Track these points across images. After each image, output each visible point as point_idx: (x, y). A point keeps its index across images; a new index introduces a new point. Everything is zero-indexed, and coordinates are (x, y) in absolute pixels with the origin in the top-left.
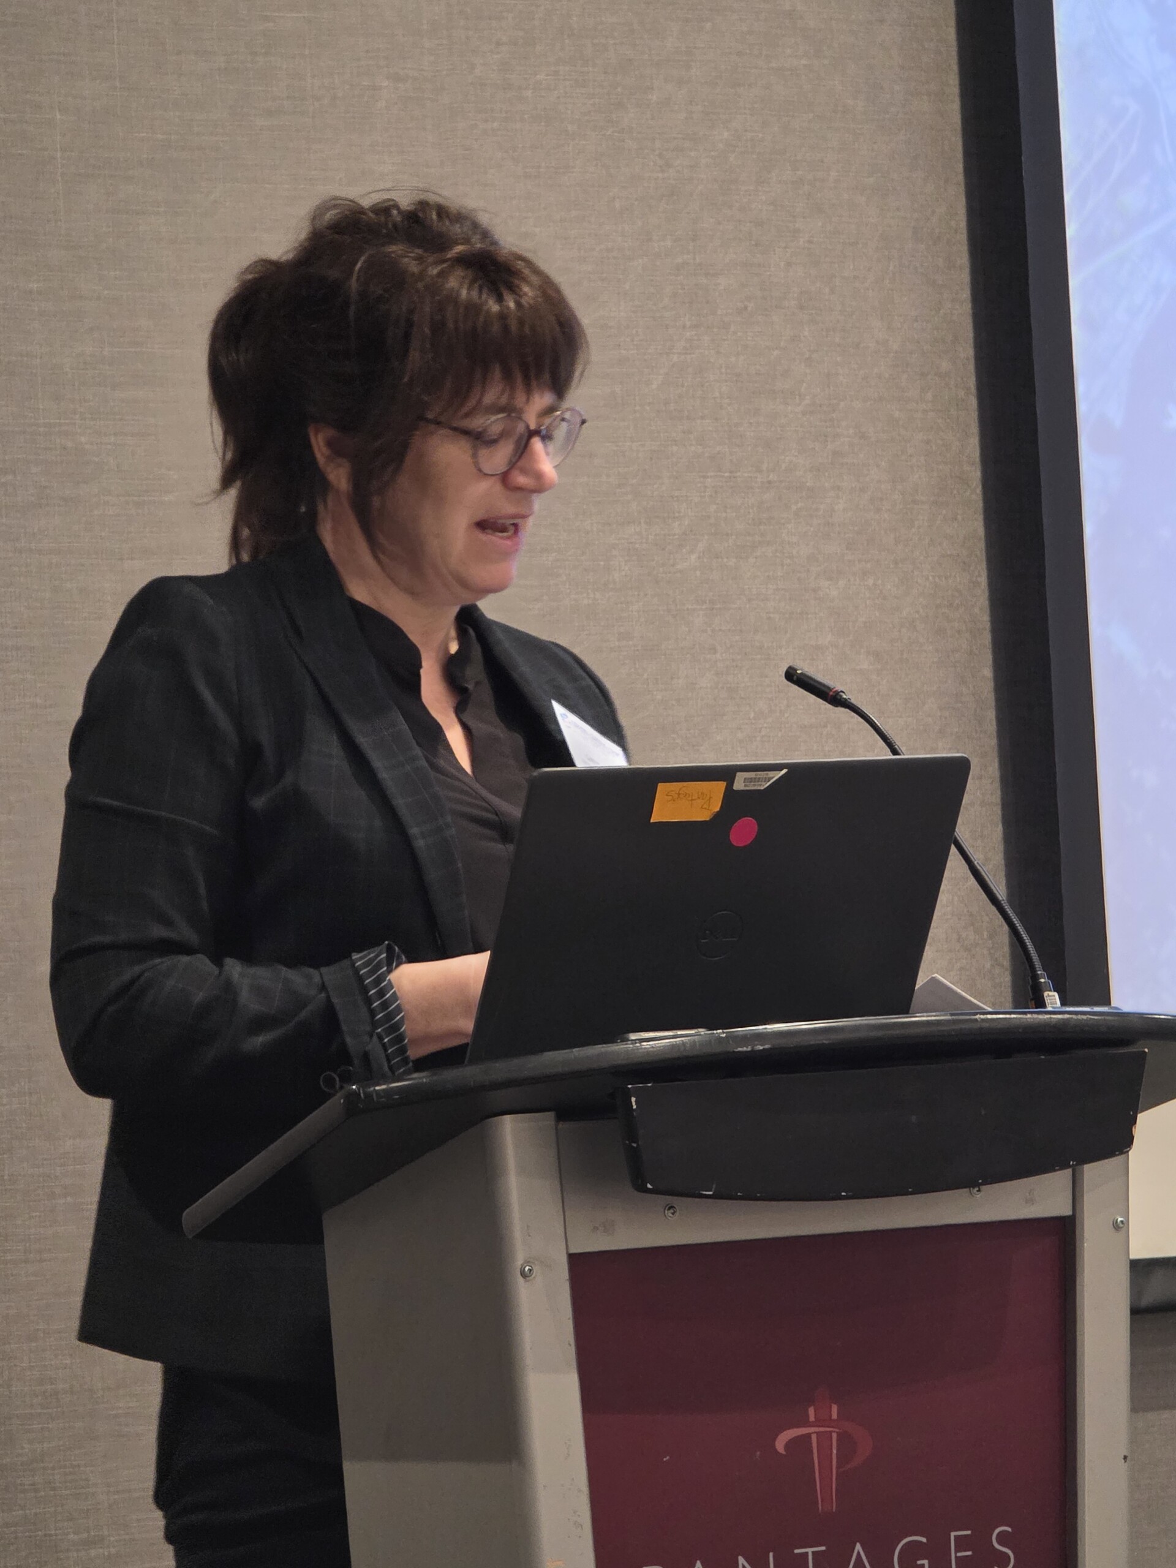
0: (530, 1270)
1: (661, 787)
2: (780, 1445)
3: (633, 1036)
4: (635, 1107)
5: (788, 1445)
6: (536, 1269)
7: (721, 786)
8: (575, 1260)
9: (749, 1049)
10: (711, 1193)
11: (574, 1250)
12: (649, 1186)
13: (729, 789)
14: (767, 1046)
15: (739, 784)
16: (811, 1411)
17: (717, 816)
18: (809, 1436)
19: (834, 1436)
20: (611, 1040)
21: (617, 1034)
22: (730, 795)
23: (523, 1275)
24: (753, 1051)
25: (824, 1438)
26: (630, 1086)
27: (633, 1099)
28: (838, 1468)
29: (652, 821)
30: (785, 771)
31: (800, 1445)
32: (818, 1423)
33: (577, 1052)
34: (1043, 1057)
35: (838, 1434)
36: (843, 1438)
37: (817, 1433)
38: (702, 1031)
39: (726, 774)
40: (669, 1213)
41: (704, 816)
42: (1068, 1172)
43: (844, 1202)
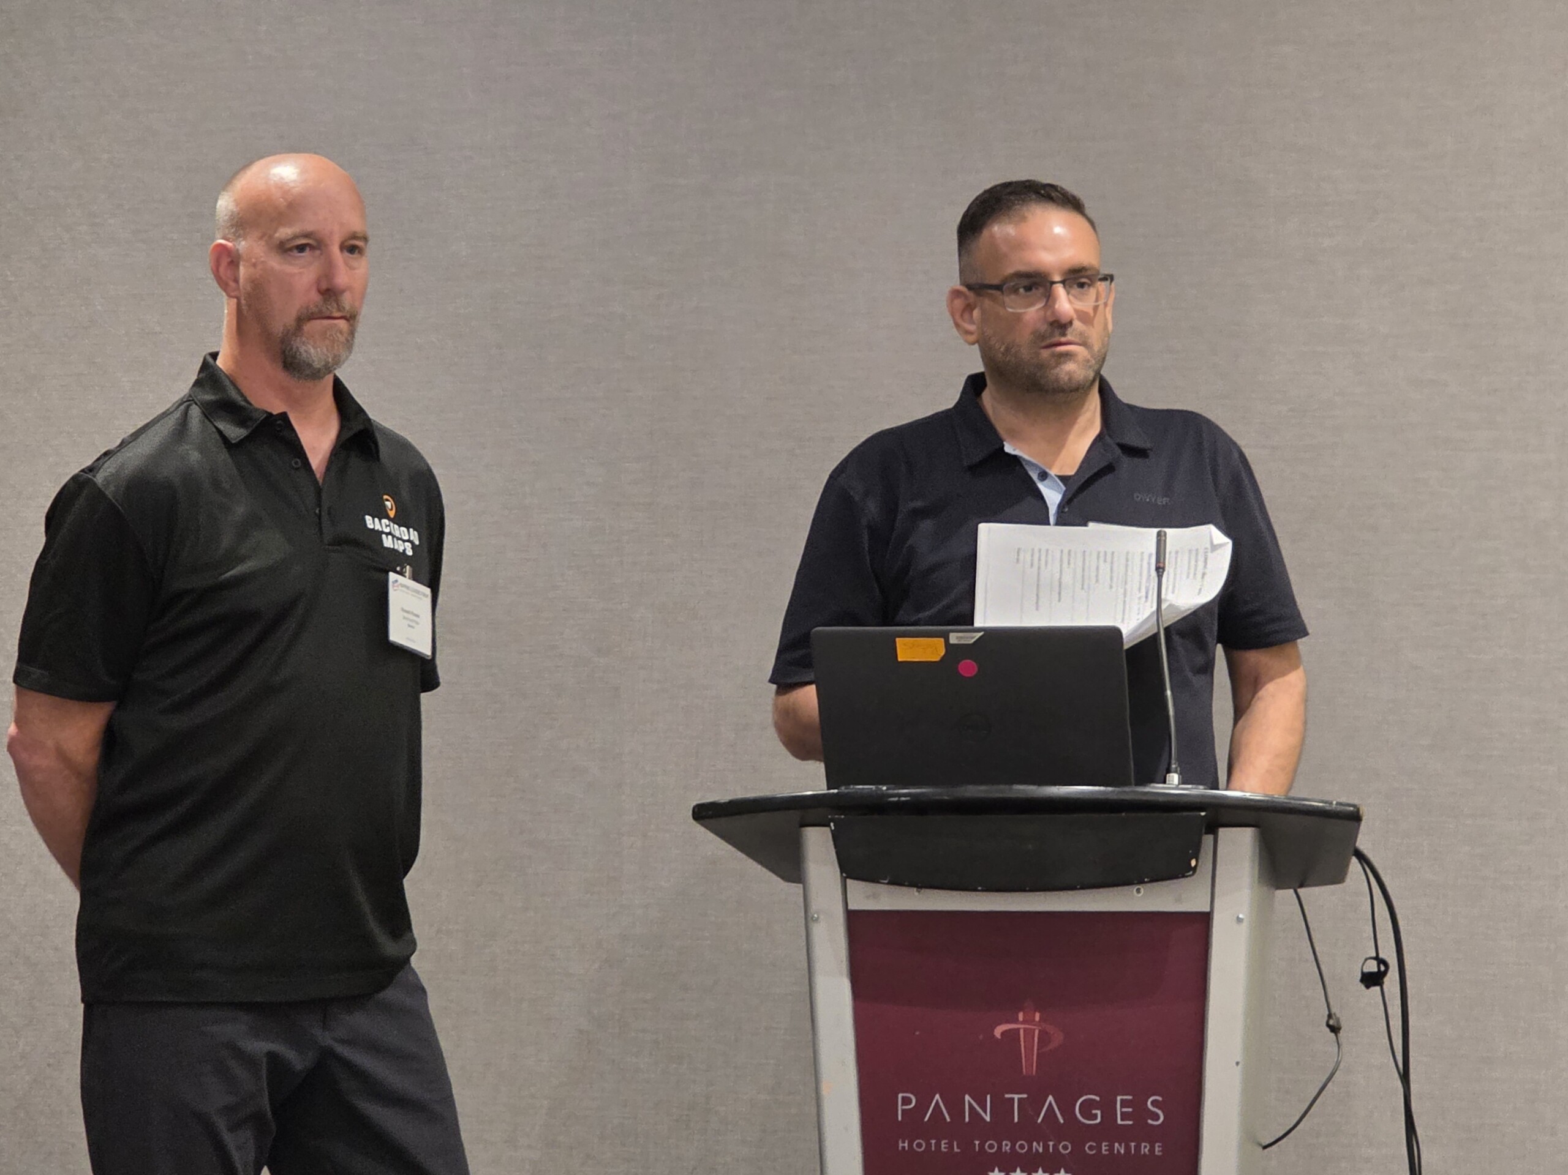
0: (817, 917)
2: (998, 1032)
4: (833, 828)
5: (1003, 1034)
6: (822, 917)
9: (896, 799)
11: (852, 907)
14: (908, 799)
15: (954, 639)
16: (1021, 1016)
17: (944, 659)
18: (1019, 1029)
19: (1037, 1032)
23: (814, 920)
24: (898, 801)
25: (1029, 1033)
26: (830, 817)
27: (833, 824)
28: (1038, 1050)
29: (899, 660)
31: (1011, 1036)
32: (1022, 1023)
35: (1040, 1031)
36: (1042, 1033)
37: (1024, 1028)
41: (937, 659)
43: (980, 893)
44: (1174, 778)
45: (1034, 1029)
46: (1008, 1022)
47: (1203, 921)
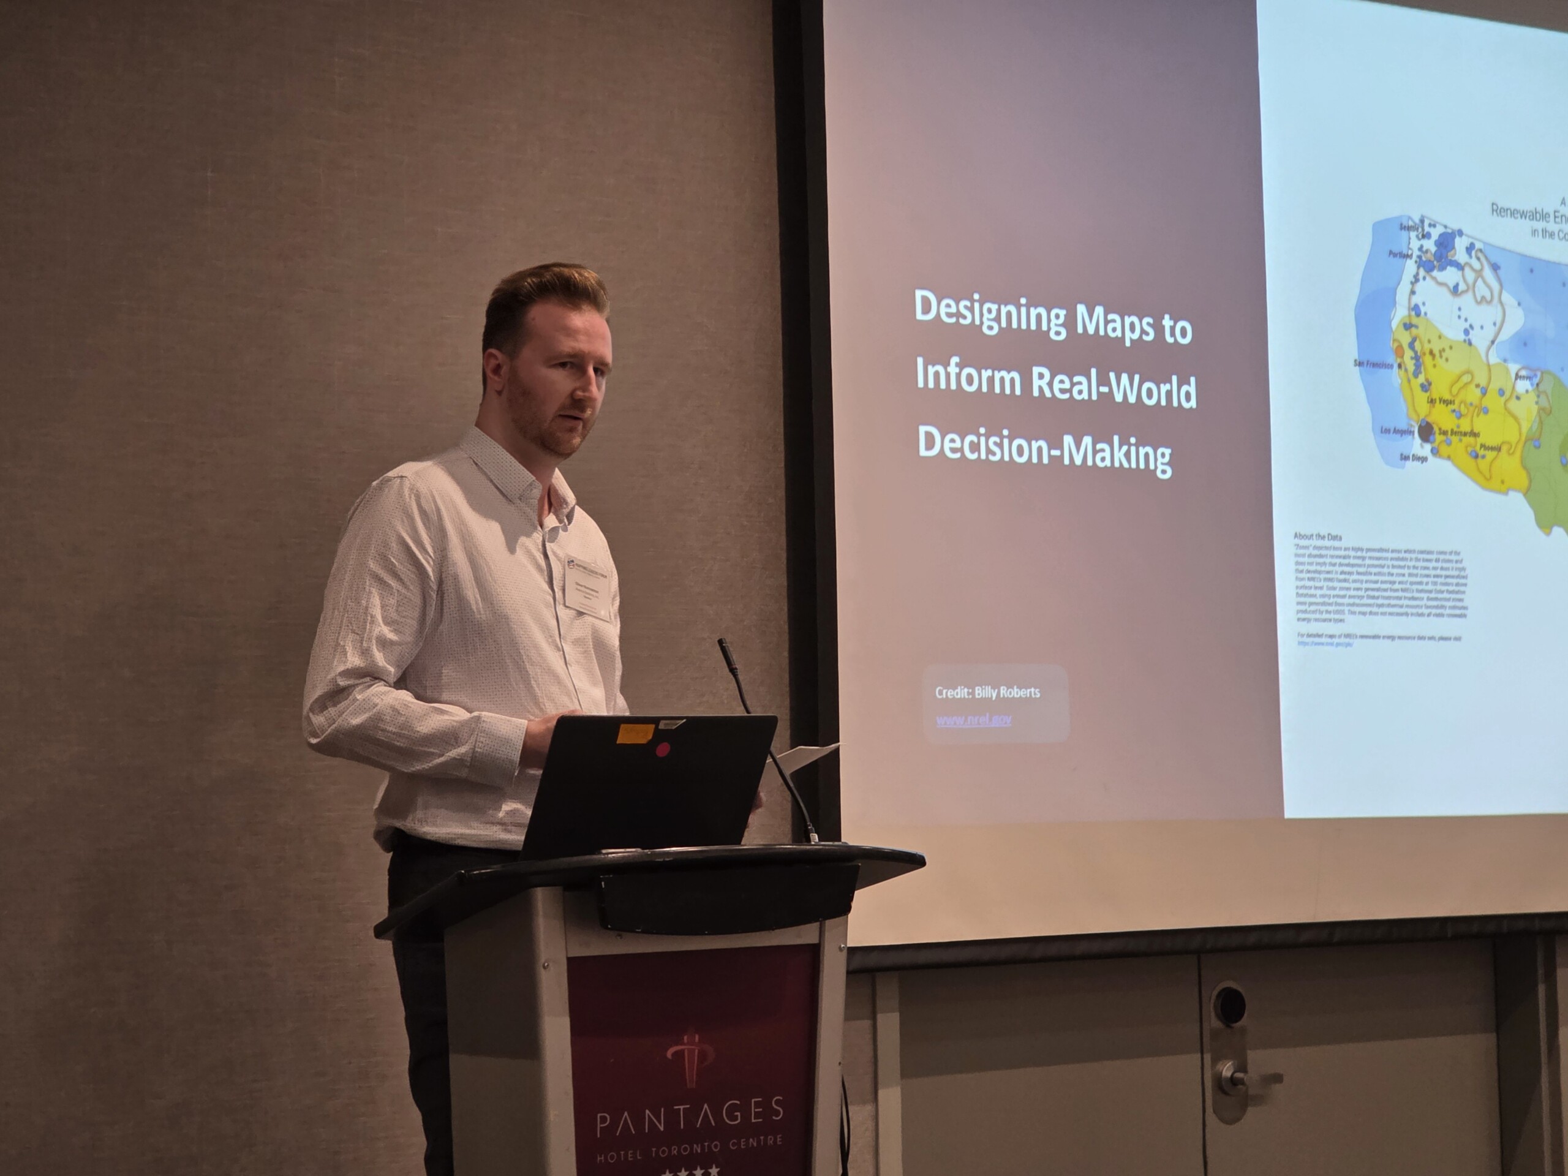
0: (547, 965)
1: (623, 726)
2: (669, 1054)
3: (604, 851)
4: (603, 886)
5: (675, 1054)
6: (551, 965)
7: (653, 726)
8: (571, 961)
9: (662, 860)
10: (640, 930)
11: (570, 955)
12: (609, 926)
13: (656, 729)
14: (671, 859)
15: (662, 726)
16: (685, 1038)
17: (650, 742)
18: (683, 1051)
19: (697, 1051)
20: (594, 854)
21: (597, 850)
22: (657, 731)
23: (544, 968)
24: (664, 861)
25: (691, 1052)
26: (601, 877)
27: (603, 883)
28: (698, 1065)
29: (618, 742)
30: (684, 720)
31: (679, 1055)
32: (688, 1044)
33: (575, 859)
34: (808, 867)
35: (699, 1050)
36: (701, 1051)
37: (688, 1049)
38: (639, 850)
39: (655, 721)
40: (619, 938)
41: (643, 741)
42: (816, 925)
43: (707, 936)
44: (815, 837)
45: (694, 1050)
46: (677, 1044)
47: (814, 952)
